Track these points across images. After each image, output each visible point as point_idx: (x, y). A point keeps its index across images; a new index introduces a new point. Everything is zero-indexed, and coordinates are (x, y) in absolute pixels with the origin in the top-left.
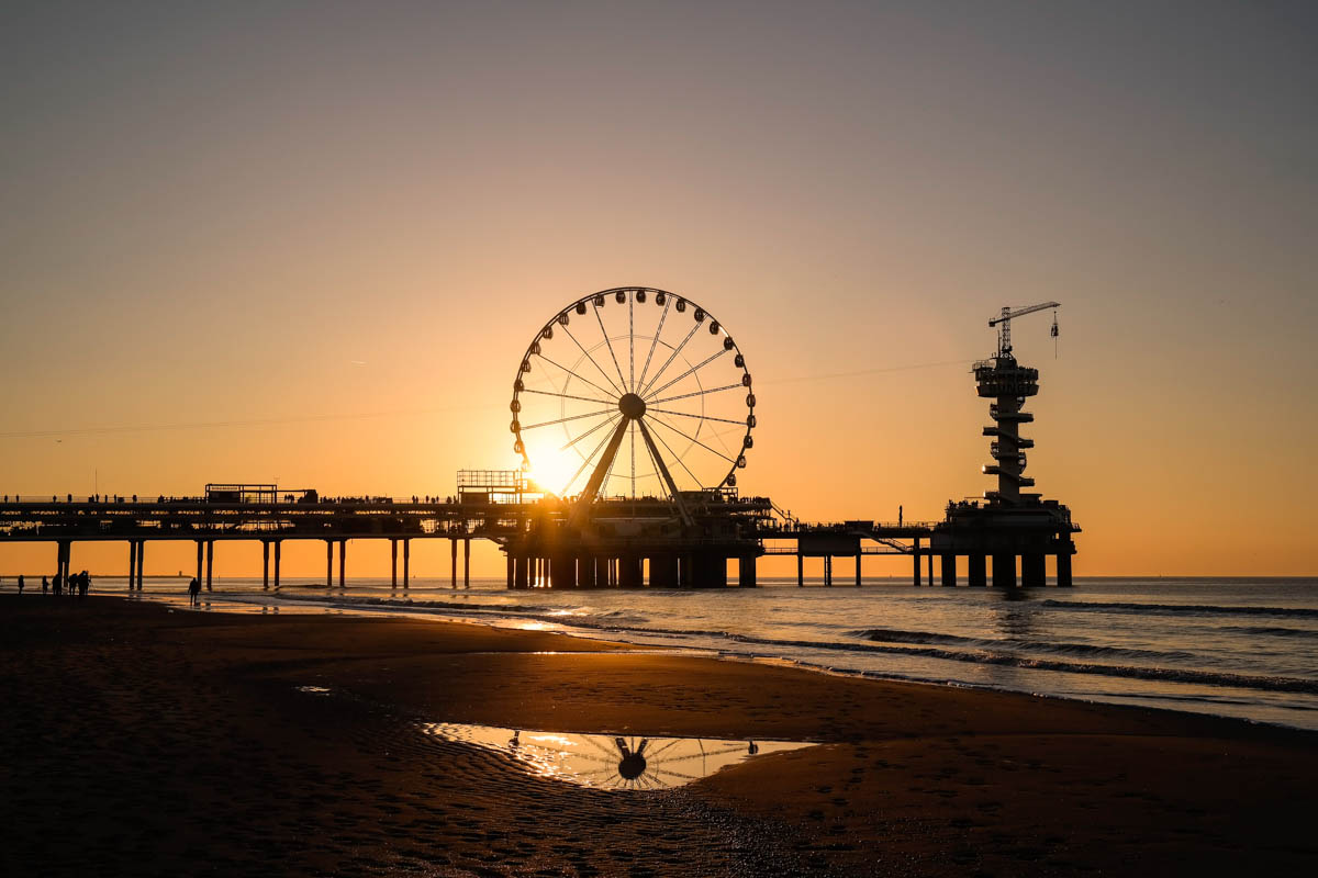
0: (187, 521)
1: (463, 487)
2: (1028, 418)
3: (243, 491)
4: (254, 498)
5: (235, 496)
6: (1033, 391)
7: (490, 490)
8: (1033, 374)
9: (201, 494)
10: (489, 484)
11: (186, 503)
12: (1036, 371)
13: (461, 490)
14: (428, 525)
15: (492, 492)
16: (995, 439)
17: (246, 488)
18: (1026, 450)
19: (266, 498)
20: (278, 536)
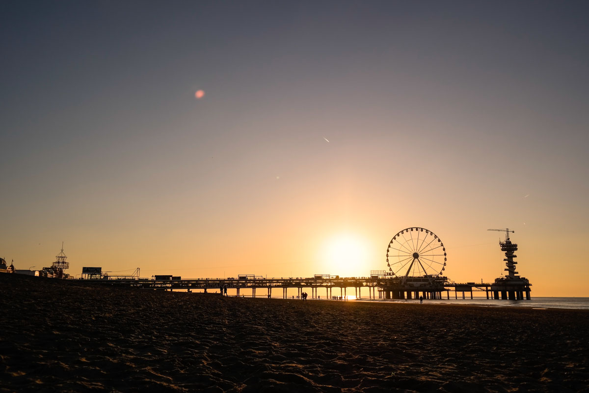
0: (311, 283)
1: (373, 275)
2: (515, 256)
4: (325, 278)
5: (320, 277)
6: (516, 250)
8: (516, 245)
9: (313, 277)
14: (364, 284)
15: (379, 276)
16: (507, 262)
17: (323, 275)
18: (515, 264)
19: (328, 278)
20: (331, 287)
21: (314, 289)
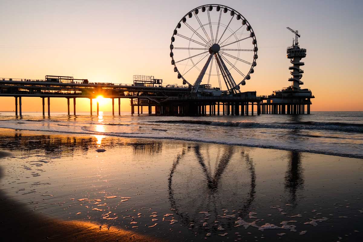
0: (39, 90)
1: (136, 81)
2: (303, 64)
3: (61, 79)
4: (65, 82)
5: (57, 80)
6: (304, 56)
7: (144, 82)
8: (304, 51)
9: (44, 79)
10: (143, 80)
11: (38, 82)
12: (306, 49)
13: (135, 82)
14: (126, 93)
15: (145, 83)
16: (292, 71)
17: (61, 78)
18: (301, 74)
19: (69, 81)
20: (75, 96)
21: (46, 99)
